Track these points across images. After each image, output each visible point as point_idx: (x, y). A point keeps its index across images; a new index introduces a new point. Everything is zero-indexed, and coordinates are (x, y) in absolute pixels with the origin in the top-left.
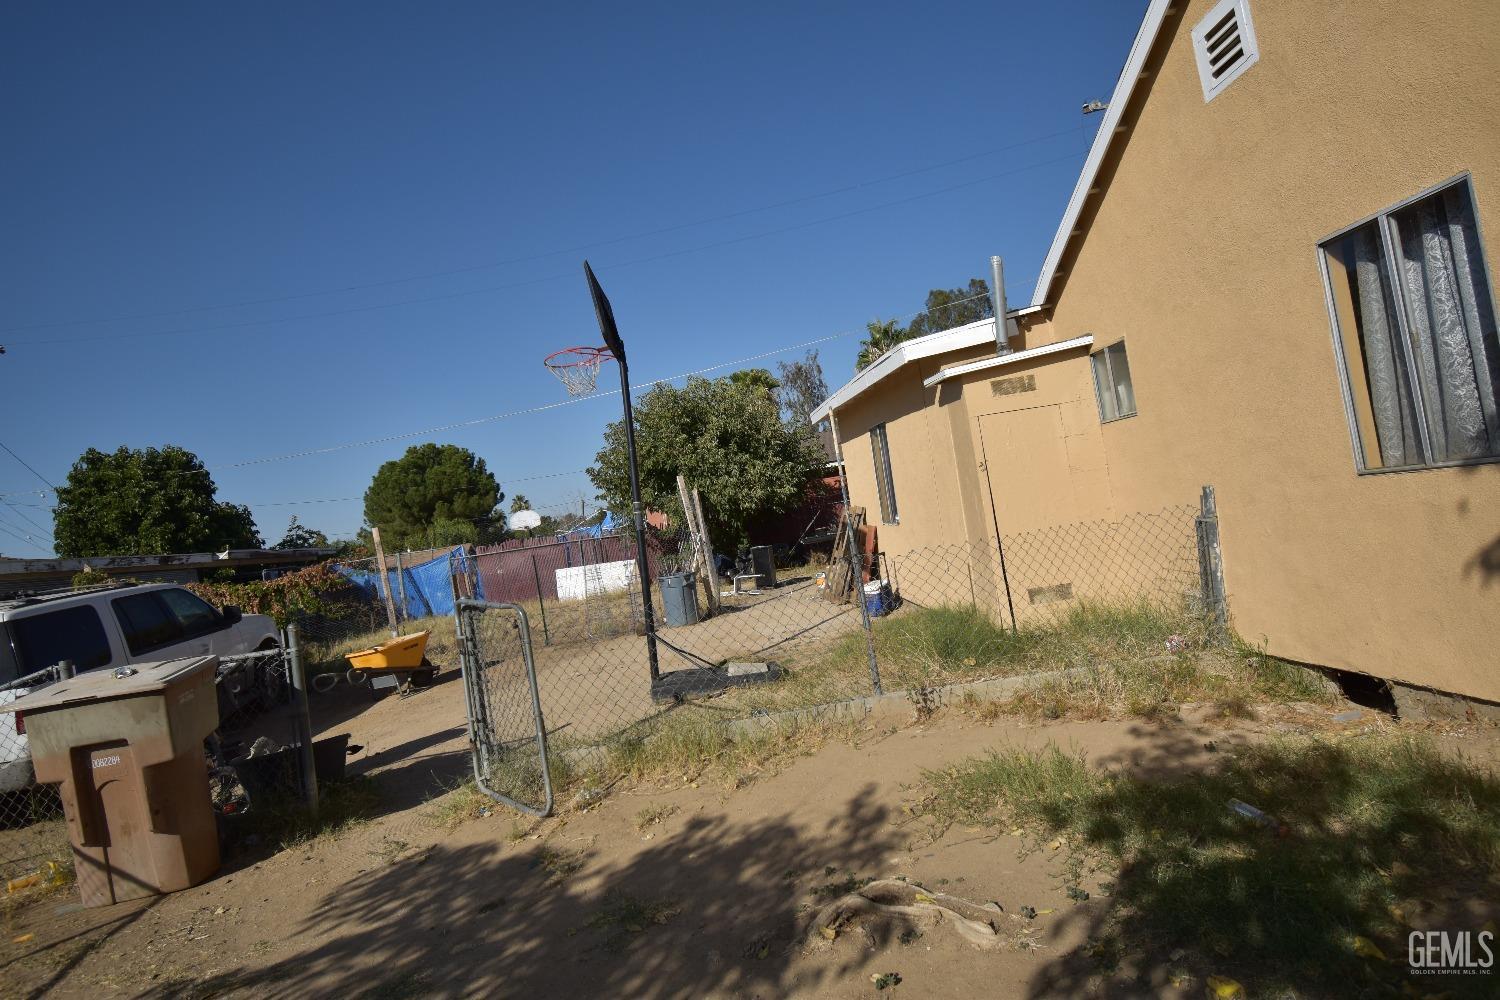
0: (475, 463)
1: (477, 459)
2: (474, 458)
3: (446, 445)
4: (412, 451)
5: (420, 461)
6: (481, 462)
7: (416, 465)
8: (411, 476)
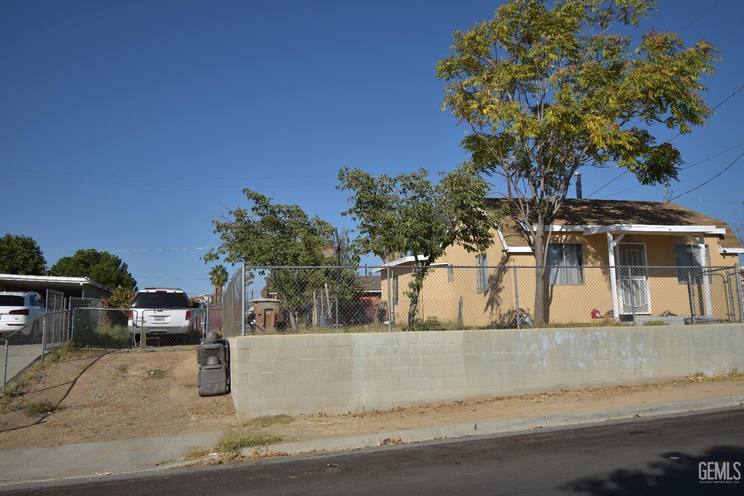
0: (120, 266)
1: (122, 264)
2: (121, 262)
3: (103, 252)
4: (81, 252)
5: (86, 260)
6: (125, 266)
7: (83, 262)
8: (80, 268)
